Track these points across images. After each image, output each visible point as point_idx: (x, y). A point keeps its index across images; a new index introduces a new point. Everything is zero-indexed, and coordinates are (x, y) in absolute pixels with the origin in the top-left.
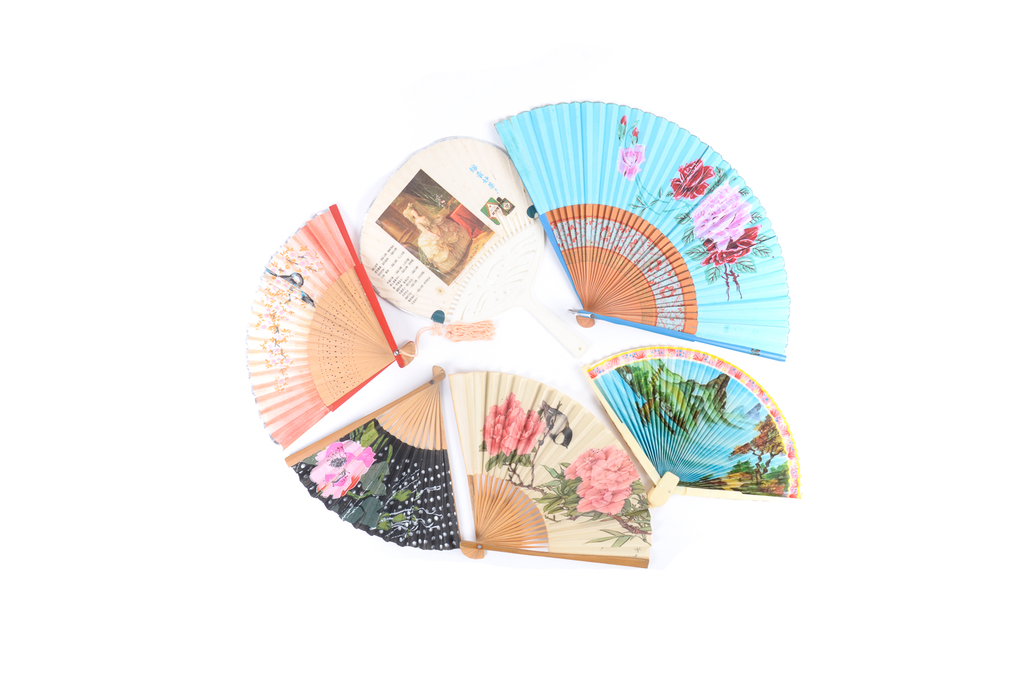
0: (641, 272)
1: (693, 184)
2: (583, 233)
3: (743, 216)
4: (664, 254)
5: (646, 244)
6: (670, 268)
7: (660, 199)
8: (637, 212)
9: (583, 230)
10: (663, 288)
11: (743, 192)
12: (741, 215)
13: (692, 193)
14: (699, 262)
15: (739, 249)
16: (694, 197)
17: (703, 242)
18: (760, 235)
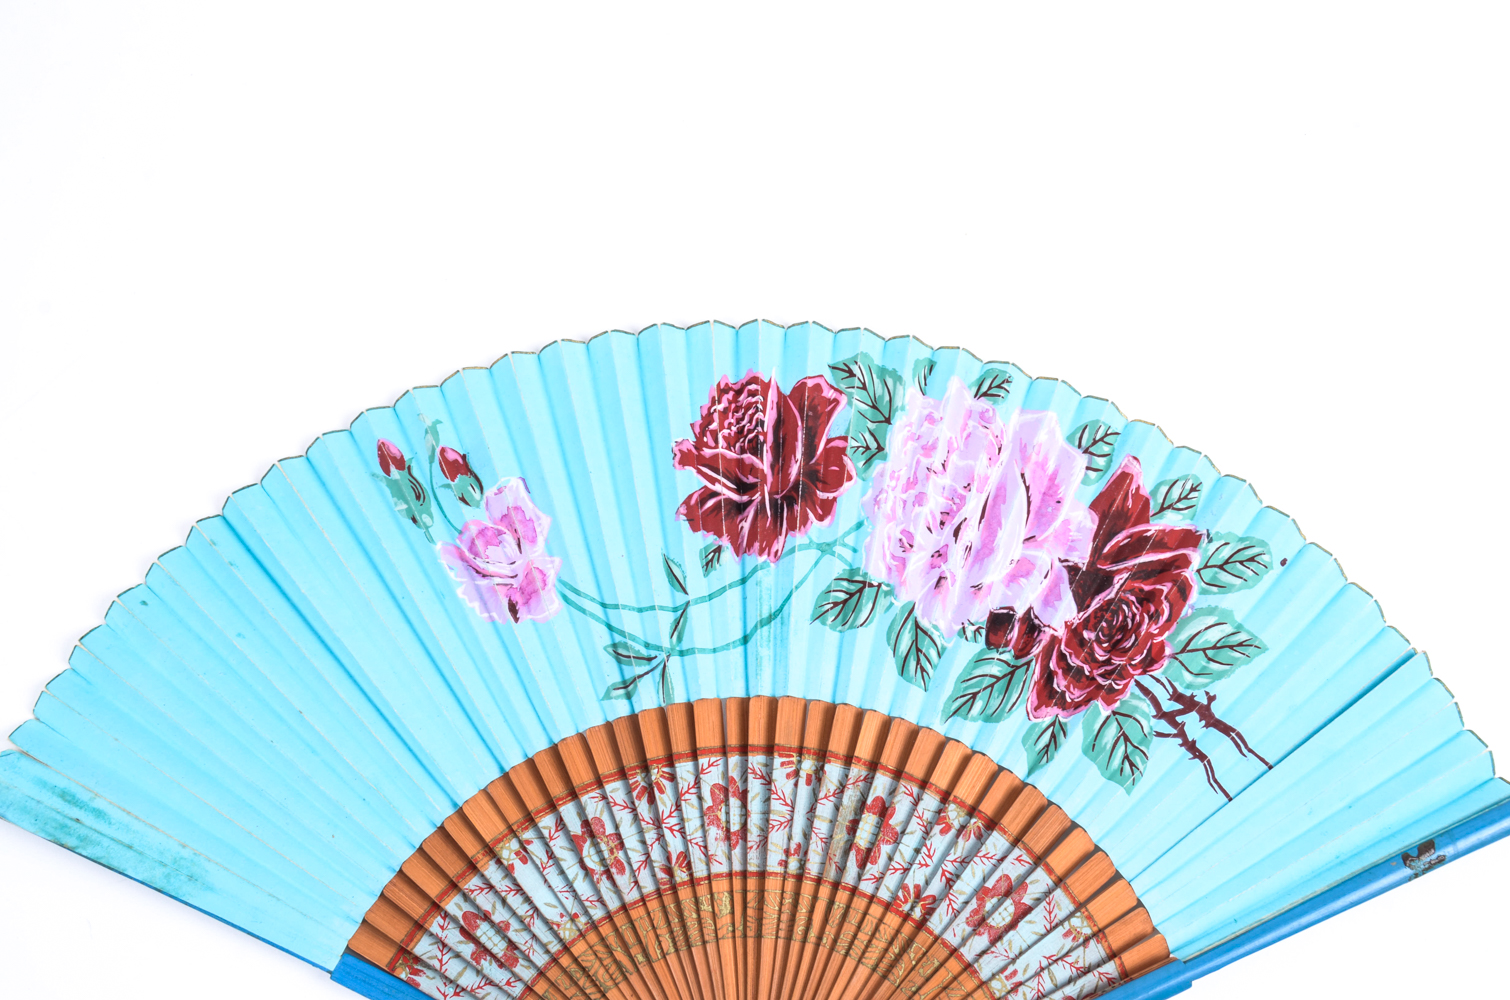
0: (836, 885)
1: (794, 470)
2: (523, 909)
3: (1051, 467)
4: (874, 766)
5: (780, 774)
6: (930, 802)
7: (691, 597)
8: (648, 698)
9: (515, 901)
10: (974, 904)
11: (991, 387)
12: (1042, 465)
13: (810, 500)
14: (1020, 712)
15: (1119, 581)
16: (826, 509)
17: (982, 640)
18: (1155, 491)
